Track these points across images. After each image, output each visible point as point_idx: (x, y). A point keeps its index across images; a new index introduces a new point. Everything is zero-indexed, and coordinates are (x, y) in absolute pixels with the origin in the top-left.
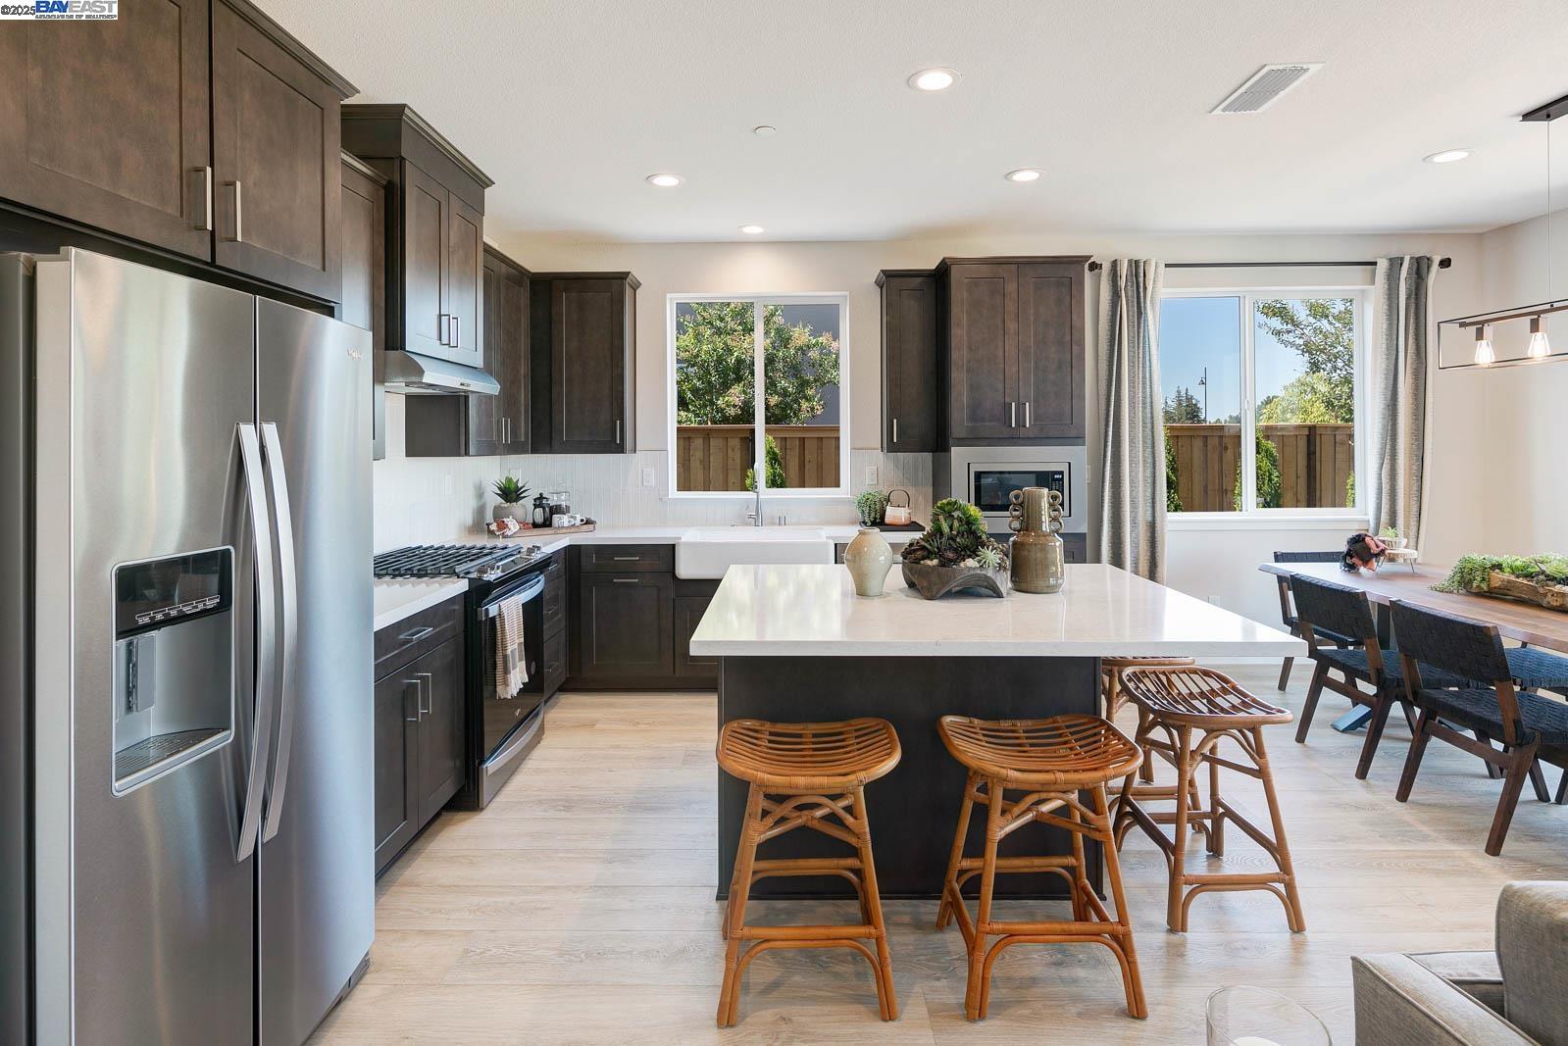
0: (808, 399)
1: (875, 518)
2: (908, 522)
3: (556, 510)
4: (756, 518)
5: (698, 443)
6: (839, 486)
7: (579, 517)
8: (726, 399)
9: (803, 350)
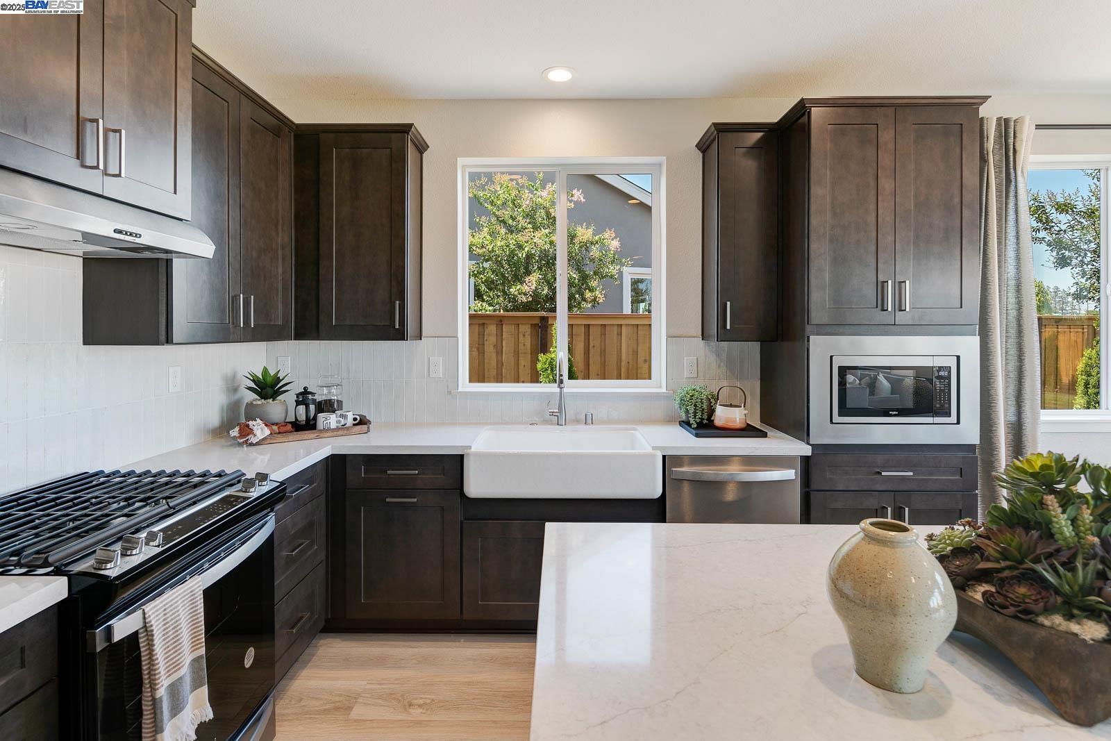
0: (591, 290)
1: (702, 419)
2: (744, 426)
3: (327, 406)
4: (558, 416)
5: (492, 329)
6: (650, 378)
7: (350, 416)
8: (518, 287)
9: (586, 246)
